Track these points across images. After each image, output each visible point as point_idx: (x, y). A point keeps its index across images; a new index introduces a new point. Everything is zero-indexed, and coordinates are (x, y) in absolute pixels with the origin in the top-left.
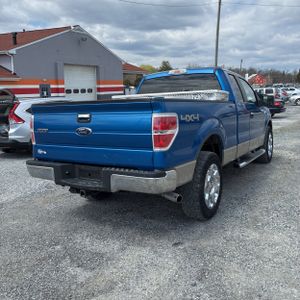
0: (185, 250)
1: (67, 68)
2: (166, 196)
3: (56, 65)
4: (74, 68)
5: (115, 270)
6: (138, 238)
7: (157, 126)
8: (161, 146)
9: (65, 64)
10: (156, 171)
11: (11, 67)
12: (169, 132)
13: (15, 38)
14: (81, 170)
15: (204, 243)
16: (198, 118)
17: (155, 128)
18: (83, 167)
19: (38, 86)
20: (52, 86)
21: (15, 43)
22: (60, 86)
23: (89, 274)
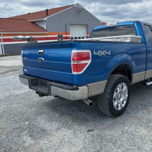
0: (93, 136)
1: (71, 26)
2: (85, 101)
3: (66, 25)
4: (75, 26)
5: (47, 142)
6: (70, 123)
7: (75, 58)
8: (78, 71)
9: (71, 24)
10: (74, 86)
11: (45, 27)
12: (83, 62)
13: (47, 12)
14: (41, 82)
15: (107, 132)
16: (109, 53)
17: (74, 60)
18: (42, 80)
19: (57, 36)
20: (64, 36)
21: (47, 15)
22: (68, 36)
23: (32, 142)
